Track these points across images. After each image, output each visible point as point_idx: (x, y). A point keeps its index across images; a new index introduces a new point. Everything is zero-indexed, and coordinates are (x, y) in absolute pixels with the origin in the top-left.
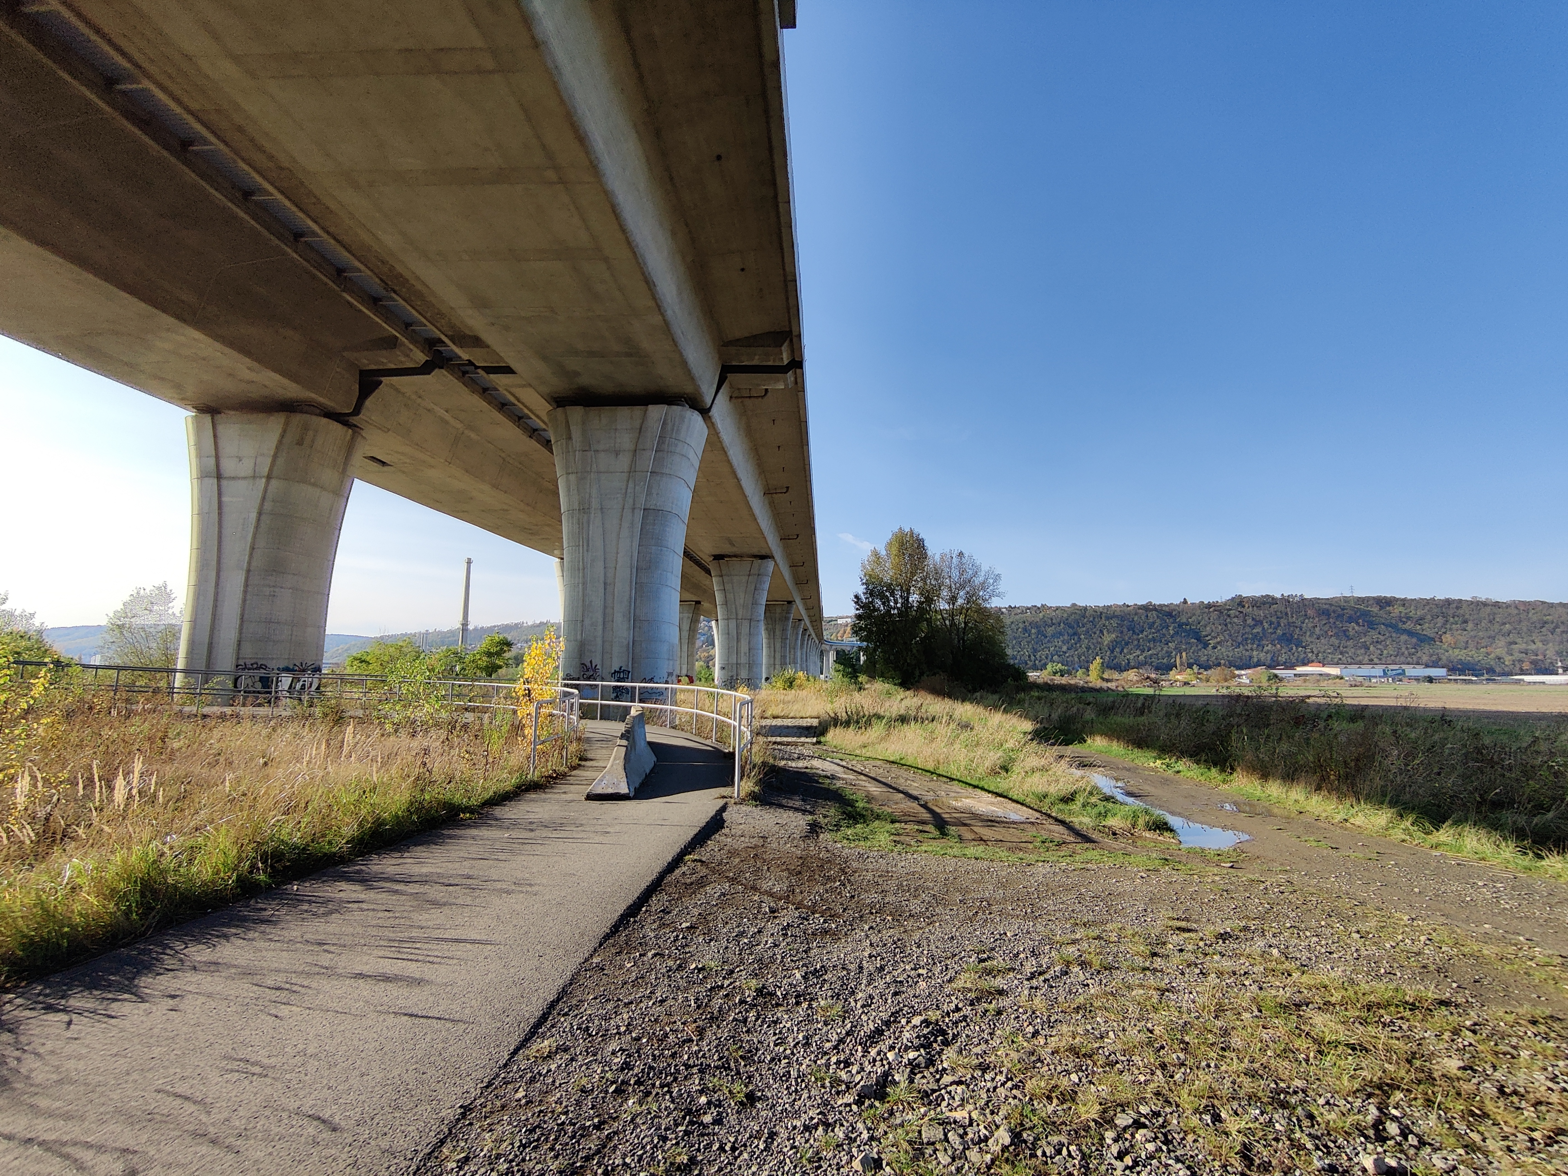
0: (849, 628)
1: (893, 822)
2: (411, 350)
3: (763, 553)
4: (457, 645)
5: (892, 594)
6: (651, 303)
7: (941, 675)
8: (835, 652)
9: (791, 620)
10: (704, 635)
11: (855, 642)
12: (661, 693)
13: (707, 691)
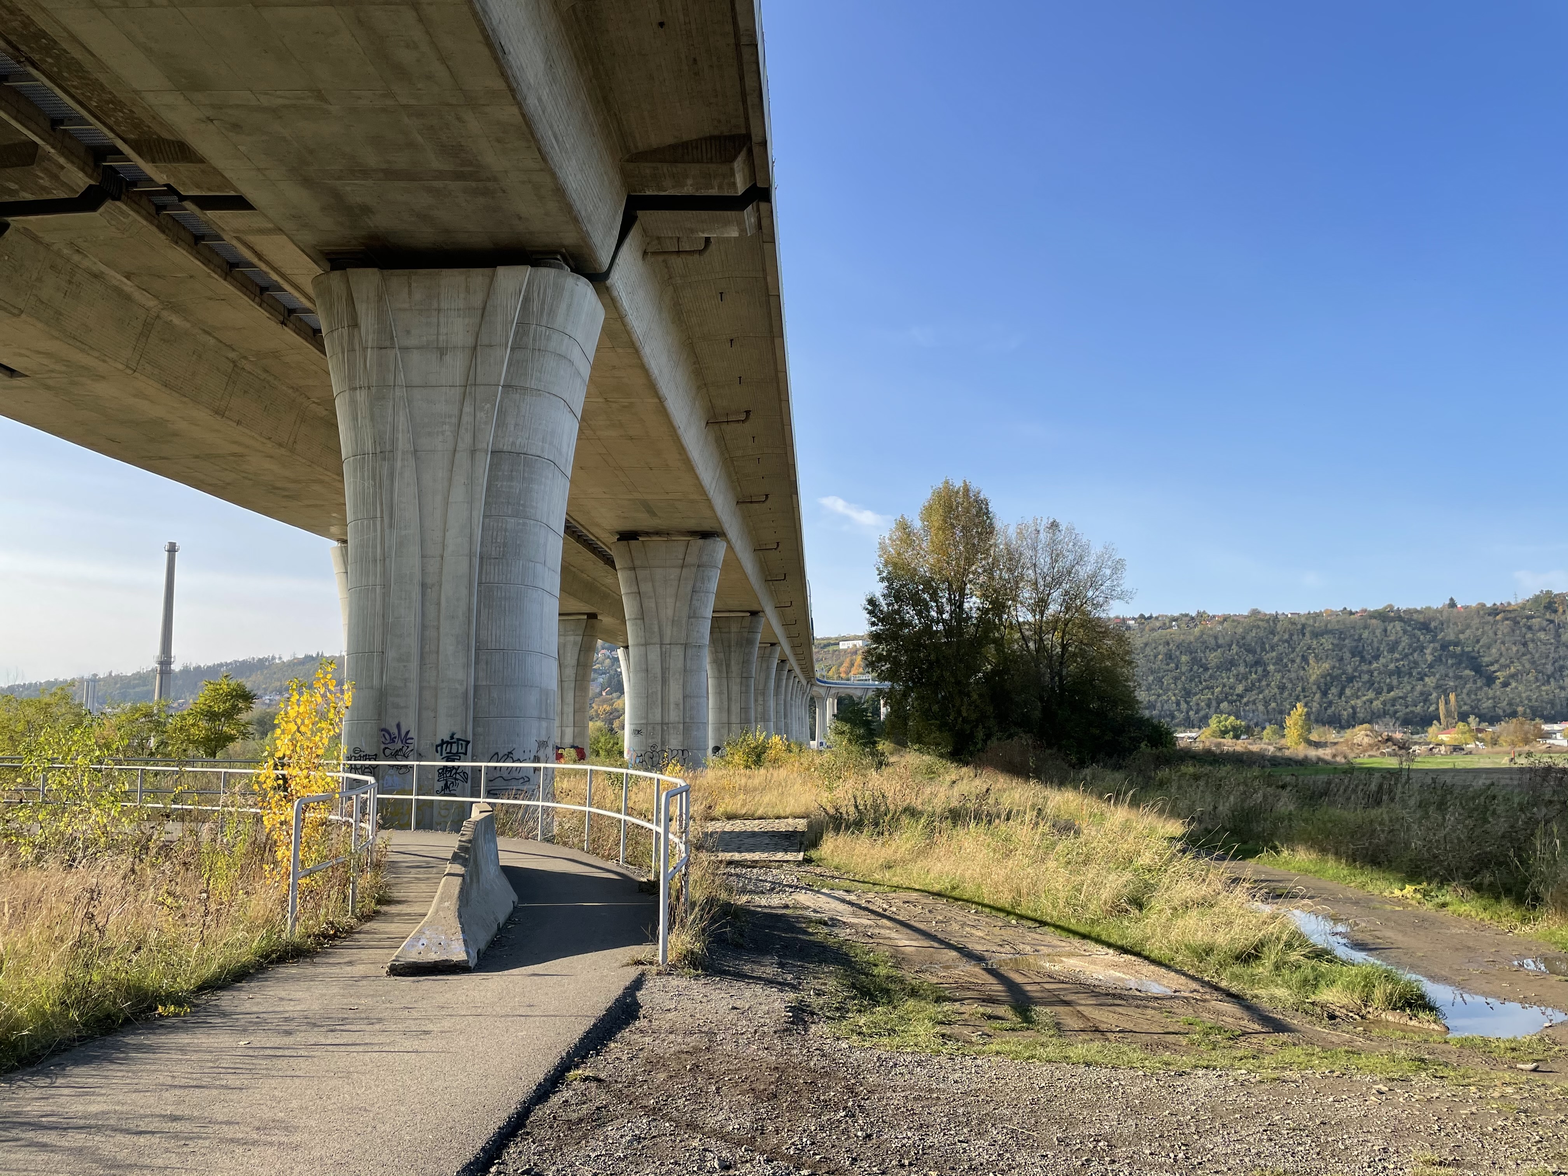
0: (859, 659)
1: (938, 1000)
2: (62, 167)
3: (706, 526)
4: (152, 699)
5: (934, 597)
6: (499, 84)
7: (1021, 738)
8: (836, 701)
9: (758, 645)
10: (605, 674)
11: (871, 682)
12: (526, 779)
13: (609, 773)
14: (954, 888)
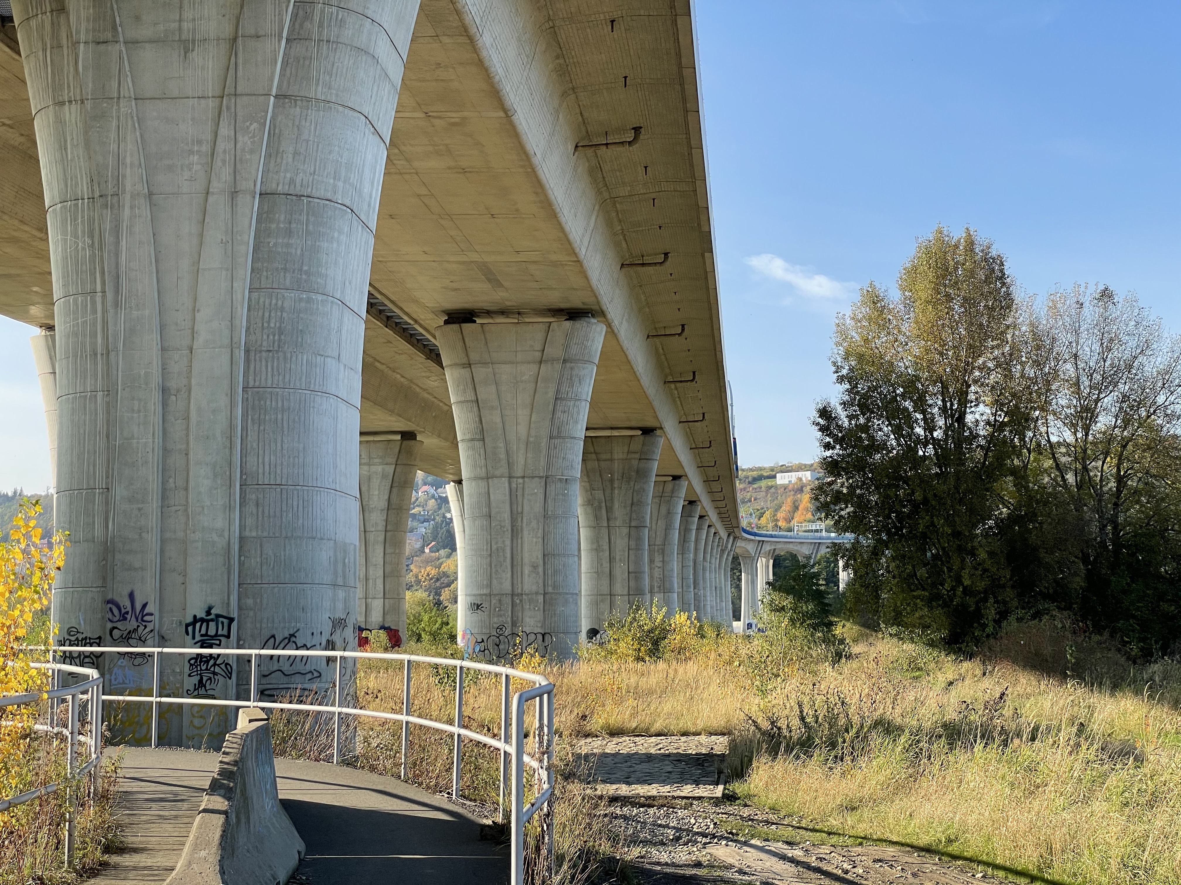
0: (806, 498)
3: (576, 301)
5: (921, 405)
7: (1053, 617)
8: (771, 562)
9: (653, 479)
10: (427, 521)
11: (824, 534)
12: (316, 674)
13: (436, 666)
14: (950, 841)
